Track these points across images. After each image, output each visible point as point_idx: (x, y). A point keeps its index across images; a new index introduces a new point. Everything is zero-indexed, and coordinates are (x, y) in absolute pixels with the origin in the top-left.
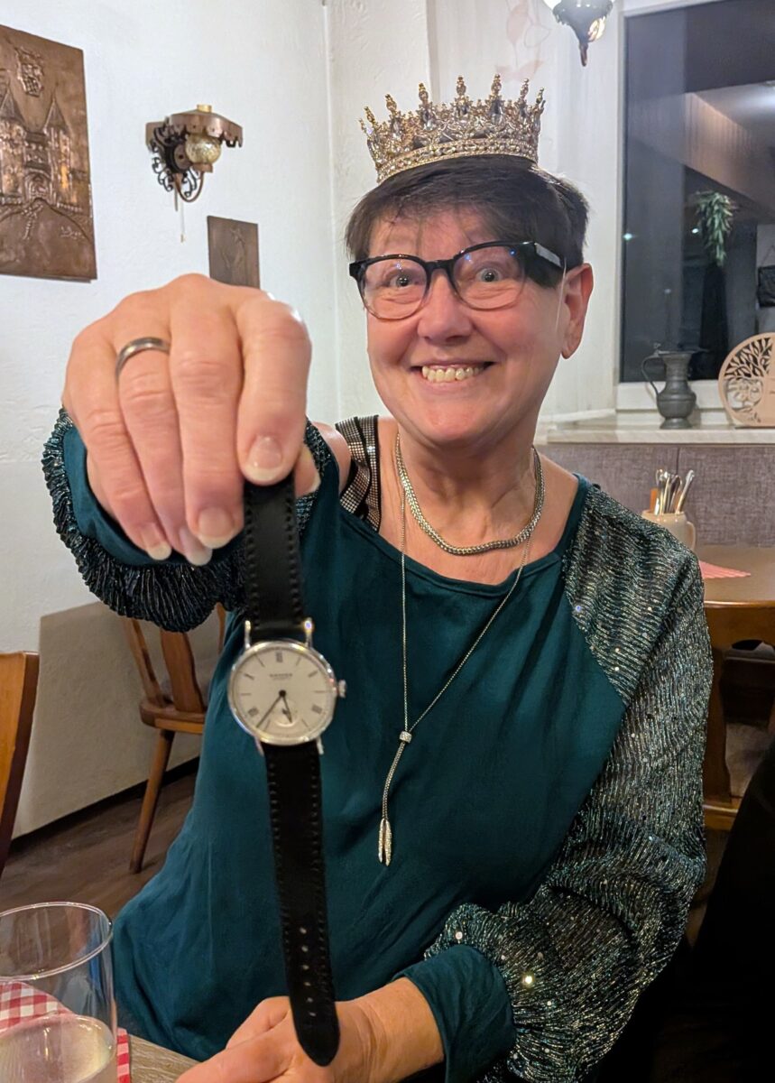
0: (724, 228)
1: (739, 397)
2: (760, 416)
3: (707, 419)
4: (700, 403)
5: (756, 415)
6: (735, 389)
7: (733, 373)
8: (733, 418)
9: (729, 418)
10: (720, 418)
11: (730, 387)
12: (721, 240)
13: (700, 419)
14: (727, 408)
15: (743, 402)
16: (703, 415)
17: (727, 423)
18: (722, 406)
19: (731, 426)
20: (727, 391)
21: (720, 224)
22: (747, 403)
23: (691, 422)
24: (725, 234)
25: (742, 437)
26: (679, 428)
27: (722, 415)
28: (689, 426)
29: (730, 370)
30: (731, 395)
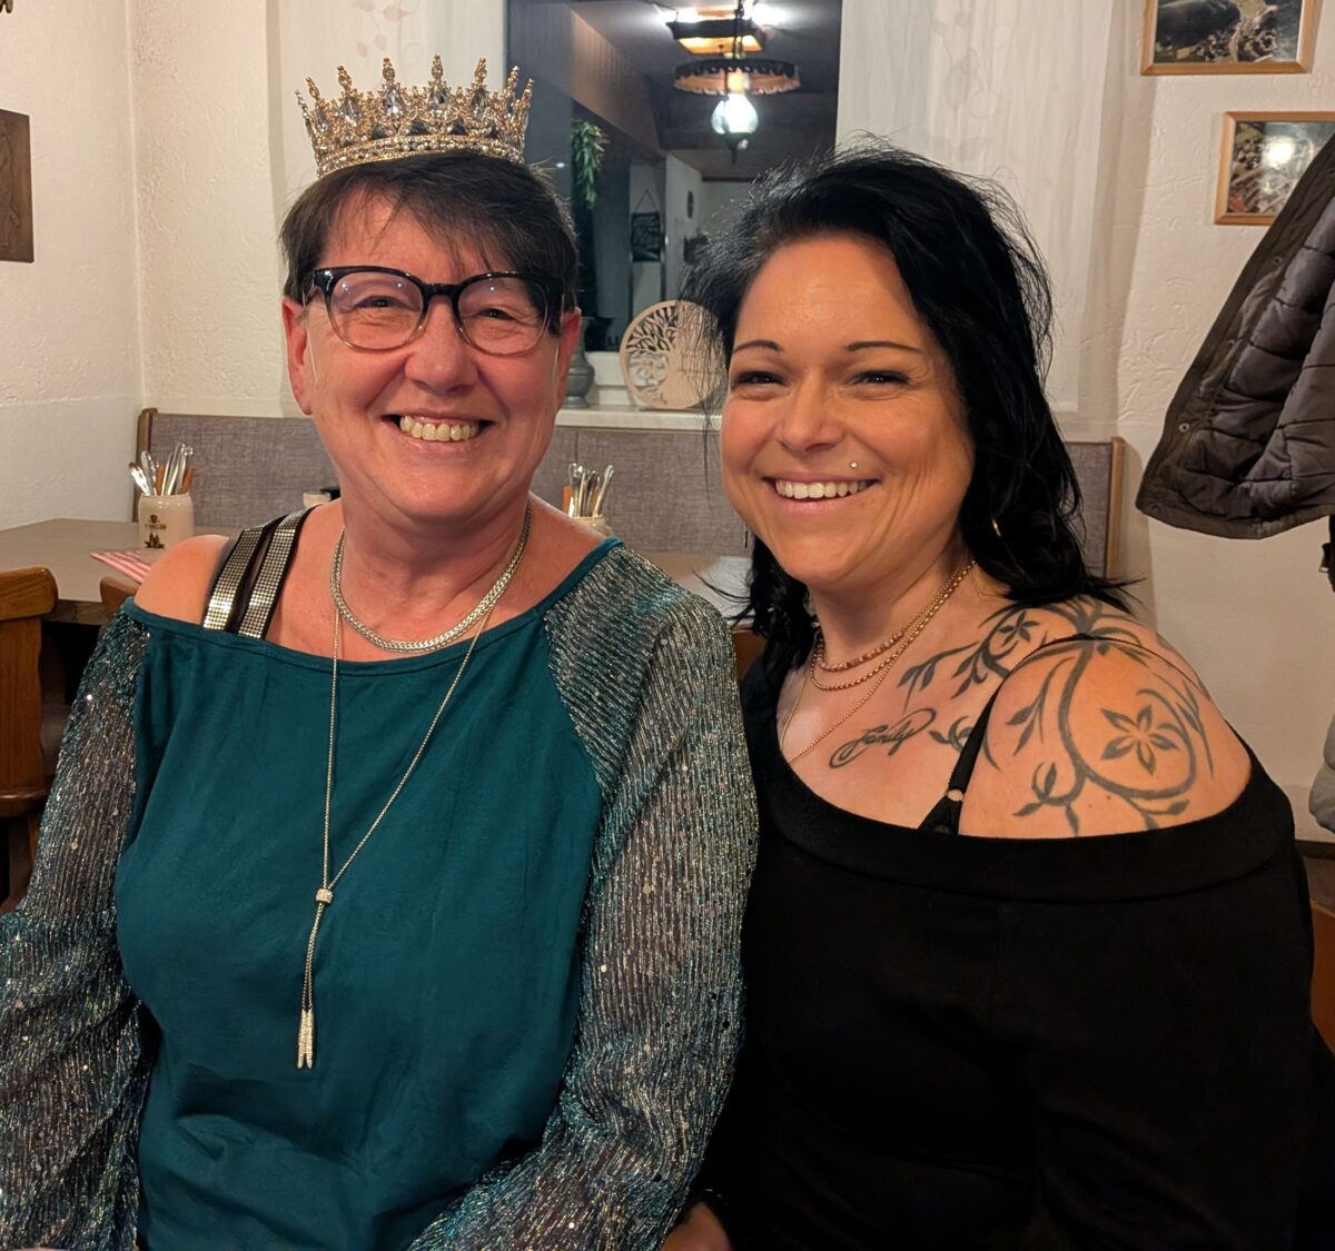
0: (594, 165)
1: (642, 373)
2: (666, 397)
3: (607, 398)
4: (598, 380)
5: (661, 396)
6: (637, 364)
7: (636, 346)
8: (635, 397)
9: (631, 398)
10: (620, 398)
11: (632, 361)
12: (592, 179)
13: (598, 398)
14: (631, 387)
15: (647, 380)
16: (602, 393)
17: (627, 403)
18: (622, 383)
19: (633, 407)
20: (629, 365)
21: (590, 160)
22: (651, 381)
23: (589, 401)
24: (595, 172)
25: (648, 421)
26: (577, 408)
27: (623, 393)
28: (587, 406)
29: (632, 342)
30: (634, 370)
